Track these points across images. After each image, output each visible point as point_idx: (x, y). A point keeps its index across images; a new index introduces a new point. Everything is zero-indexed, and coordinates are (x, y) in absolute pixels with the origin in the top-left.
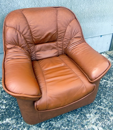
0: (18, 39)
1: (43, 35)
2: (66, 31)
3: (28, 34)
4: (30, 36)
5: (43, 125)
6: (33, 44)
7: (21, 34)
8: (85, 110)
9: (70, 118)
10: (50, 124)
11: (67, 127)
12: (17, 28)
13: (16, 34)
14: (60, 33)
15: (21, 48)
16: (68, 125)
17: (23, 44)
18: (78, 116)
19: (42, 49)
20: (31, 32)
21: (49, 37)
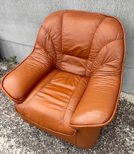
0: (45, 42)
1: (72, 47)
2: (100, 52)
3: (57, 40)
4: (59, 43)
5: (33, 129)
6: (61, 52)
7: (50, 38)
8: (75, 149)
9: (56, 142)
10: (38, 132)
11: (45, 146)
12: (48, 31)
13: (45, 37)
14: (93, 52)
15: (45, 53)
16: (48, 145)
17: (48, 49)
18: (64, 147)
19: (69, 61)
20: (61, 39)
21: (79, 51)
